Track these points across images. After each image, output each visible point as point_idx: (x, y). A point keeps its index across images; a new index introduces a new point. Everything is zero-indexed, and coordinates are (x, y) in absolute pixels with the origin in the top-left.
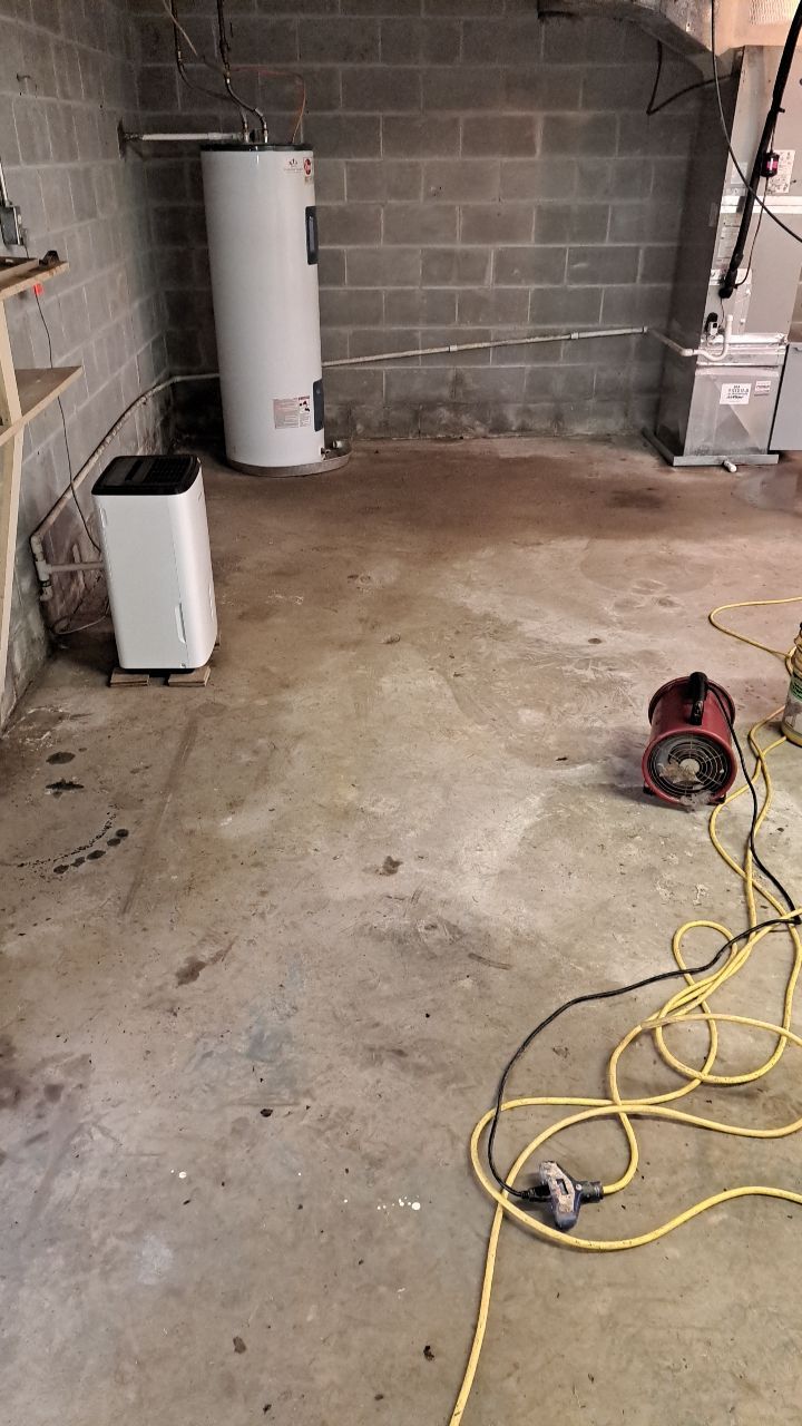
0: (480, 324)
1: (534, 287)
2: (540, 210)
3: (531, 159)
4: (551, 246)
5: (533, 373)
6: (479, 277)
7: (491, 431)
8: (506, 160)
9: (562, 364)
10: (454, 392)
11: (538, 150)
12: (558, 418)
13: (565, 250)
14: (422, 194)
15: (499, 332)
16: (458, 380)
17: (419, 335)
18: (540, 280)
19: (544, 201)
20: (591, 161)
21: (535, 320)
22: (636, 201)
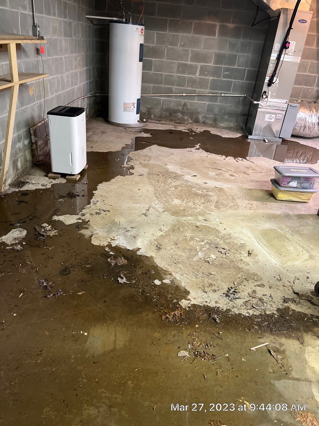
0: (193, 88)
1: (211, 78)
2: (215, 54)
3: (215, 37)
4: (218, 66)
5: (209, 105)
6: (195, 73)
7: (194, 122)
8: (207, 37)
9: (218, 103)
10: (183, 109)
11: (217, 35)
12: (215, 120)
13: (222, 67)
14: (179, 45)
15: (199, 91)
16: (185, 105)
17: (174, 89)
18: (213, 76)
19: (217, 51)
20: (233, 40)
21: (211, 89)
22: (246, 54)
